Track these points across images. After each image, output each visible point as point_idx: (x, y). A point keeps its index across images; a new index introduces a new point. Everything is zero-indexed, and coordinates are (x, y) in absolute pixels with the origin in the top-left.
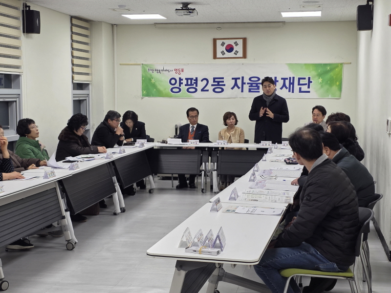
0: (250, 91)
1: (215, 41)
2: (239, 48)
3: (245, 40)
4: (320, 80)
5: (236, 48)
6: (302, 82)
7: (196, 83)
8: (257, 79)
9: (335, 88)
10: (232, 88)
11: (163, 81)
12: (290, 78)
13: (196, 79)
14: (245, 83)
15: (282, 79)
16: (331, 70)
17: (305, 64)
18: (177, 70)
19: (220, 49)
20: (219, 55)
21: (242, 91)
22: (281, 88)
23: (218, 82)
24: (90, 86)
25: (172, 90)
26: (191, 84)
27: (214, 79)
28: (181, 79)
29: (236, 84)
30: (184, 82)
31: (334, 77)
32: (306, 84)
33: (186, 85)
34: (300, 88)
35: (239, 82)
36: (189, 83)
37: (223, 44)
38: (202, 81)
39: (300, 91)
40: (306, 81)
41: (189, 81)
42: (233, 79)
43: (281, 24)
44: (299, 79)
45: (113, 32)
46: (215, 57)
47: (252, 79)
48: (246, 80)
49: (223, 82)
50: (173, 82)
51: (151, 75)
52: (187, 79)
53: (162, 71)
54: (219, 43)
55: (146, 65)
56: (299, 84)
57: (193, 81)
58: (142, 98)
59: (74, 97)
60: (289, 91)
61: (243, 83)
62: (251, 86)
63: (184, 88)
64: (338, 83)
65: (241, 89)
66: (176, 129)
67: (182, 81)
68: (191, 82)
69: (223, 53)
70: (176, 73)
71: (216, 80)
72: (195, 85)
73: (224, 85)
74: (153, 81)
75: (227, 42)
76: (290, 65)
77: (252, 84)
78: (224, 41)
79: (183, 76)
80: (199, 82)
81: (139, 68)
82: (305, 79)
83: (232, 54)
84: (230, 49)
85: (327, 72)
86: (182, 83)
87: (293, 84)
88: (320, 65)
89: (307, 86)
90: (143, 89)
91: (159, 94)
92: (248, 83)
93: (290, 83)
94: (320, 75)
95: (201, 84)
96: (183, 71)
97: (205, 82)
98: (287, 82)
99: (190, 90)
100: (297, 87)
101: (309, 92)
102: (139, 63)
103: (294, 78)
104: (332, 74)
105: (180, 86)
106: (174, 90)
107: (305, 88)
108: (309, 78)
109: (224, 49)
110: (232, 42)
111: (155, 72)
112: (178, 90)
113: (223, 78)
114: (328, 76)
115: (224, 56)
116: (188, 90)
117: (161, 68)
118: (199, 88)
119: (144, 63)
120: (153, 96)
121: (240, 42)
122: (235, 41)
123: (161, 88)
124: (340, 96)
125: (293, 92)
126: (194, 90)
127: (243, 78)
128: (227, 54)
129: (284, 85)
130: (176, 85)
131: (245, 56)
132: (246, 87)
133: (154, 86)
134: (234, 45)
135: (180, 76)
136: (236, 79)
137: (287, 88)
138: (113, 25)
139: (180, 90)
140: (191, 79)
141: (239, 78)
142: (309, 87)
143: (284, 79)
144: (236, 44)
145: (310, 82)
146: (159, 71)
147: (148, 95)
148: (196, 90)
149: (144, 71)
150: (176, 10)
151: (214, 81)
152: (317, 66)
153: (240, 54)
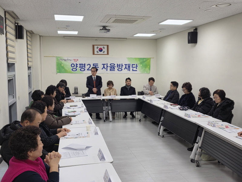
0: (110, 70)
1: (93, 46)
2: (105, 50)
3: (108, 46)
4: (141, 65)
5: (103, 50)
6: (133, 66)
7: (85, 66)
8: (114, 65)
9: (147, 69)
10: (102, 69)
11: (67, 65)
12: (128, 64)
13: (85, 65)
14: (108, 67)
15: (125, 65)
16: (146, 61)
17: (135, 58)
18: (75, 60)
19: (96, 50)
20: (96, 53)
21: (107, 70)
22: (125, 69)
23: (96, 66)
24: (31, 68)
25: (72, 70)
26: (82, 67)
27: (93, 64)
28: (77, 64)
29: (104, 67)
30: (79, 66)
31: (147, 64)
32: (135, 67)
33: (79, 67)
34: (133, 69)
35: (105, 66)
36: (81, 66)
37: (97, 48)
38: (87, 65)
39: (133, 70)
40: (135, 66)
41: (81, 65)
42: (102, 64)
43: (125, 39)
44: (132, 65)
45: (40, 40)
46: (94, 54)
47: (111, 65)
48: (109, 65)
49: (98, 66)
50: (73, 65)
51: (61, 62)
52: (80, 64)
53: (67, 60)
54: (95, 47)
55: (58, 57)
56: (132, 67)
57: (83, 65)
58: (57, 74)
59: (28, 74)
60: (128, 70)
61: (107, 67)
62: (111, 68)
63: (78, 68)
64: (149, 67)
65: (106, 69)
66: (75, 89)
67: (77, 65)
68: (82, 66)
69: (97, 52)
70: (74, 61)
71: (94, 65)
72: (84, 67)
73: (98, 67)
74: (62, 65)
75: (100, 47)
76: (128, 58)
77: (111, 67)
78: (98, 46)
79: (78, 63)
80: (86, 66)
81: (55, 59)
82: (135, 65)
83: (102, 53)
84: (101, 50)
85: (144, 62)
86: (77, 66)
87: (130, 67)
88: (141, 58)
89: (136, 68)
90: (57, 69)
91: (66, 71)
92: (110, 67)
93: (128, 67)
94: (141, 63)
95: (87, 67)
96: (78, 60)
97: (89, 66)
98: (127, 66)
99: (82, 70)
100: (131, 68)
101: (137, 71)
102: (54, 56)
103: (130, 64)
104: (146, 62)
105: (76, 67)
106: (73, 70)
107: (135, 69)
108: (137, 64)
109: (98, 50)
110: (102, 47)
111: (63, 61)
112: (75, 70)
113: (98, 64)
114: (144, 64)
115: (98, 54)
116: (80, 70)
117: (66, 59)
118: (86, 69)
119: (58, 56)
120: (62, 73)
121: (106, 47)
122: (103, 46)
123: (67, 69)
124: (150, 73)
125: (130, 71)
126: (83, 70)
127: (107, 64)
128: (100, 53)
129: (126, 67)
130: (74, 67)
131: (108, 54)
132: (109, 68)
133: (63, 67)
134: (103, 48)
135: (76, 63)
136: (104, 65)
137: (127, 69)
138: (40, 36)
139: (76, 70)
140: (82, 64)
141: (105, 64)
142: (136, 69)
143: (126, 65)
144: (104, 48)
145: (137, 66)
146: (65, 60)
147: (60, 72)
148: (85, 70)
149: (58, 60)
150: (100, 29)
151: (93, 66)
152: (140, 59)
153: (106, 53)
